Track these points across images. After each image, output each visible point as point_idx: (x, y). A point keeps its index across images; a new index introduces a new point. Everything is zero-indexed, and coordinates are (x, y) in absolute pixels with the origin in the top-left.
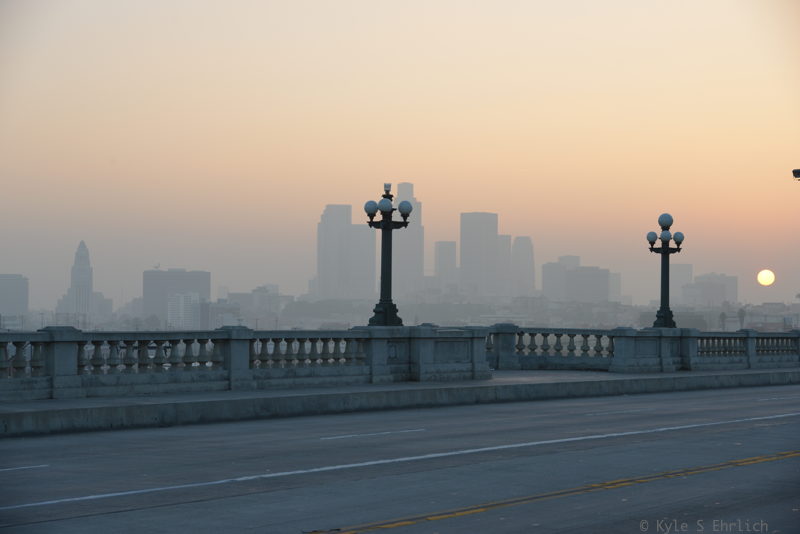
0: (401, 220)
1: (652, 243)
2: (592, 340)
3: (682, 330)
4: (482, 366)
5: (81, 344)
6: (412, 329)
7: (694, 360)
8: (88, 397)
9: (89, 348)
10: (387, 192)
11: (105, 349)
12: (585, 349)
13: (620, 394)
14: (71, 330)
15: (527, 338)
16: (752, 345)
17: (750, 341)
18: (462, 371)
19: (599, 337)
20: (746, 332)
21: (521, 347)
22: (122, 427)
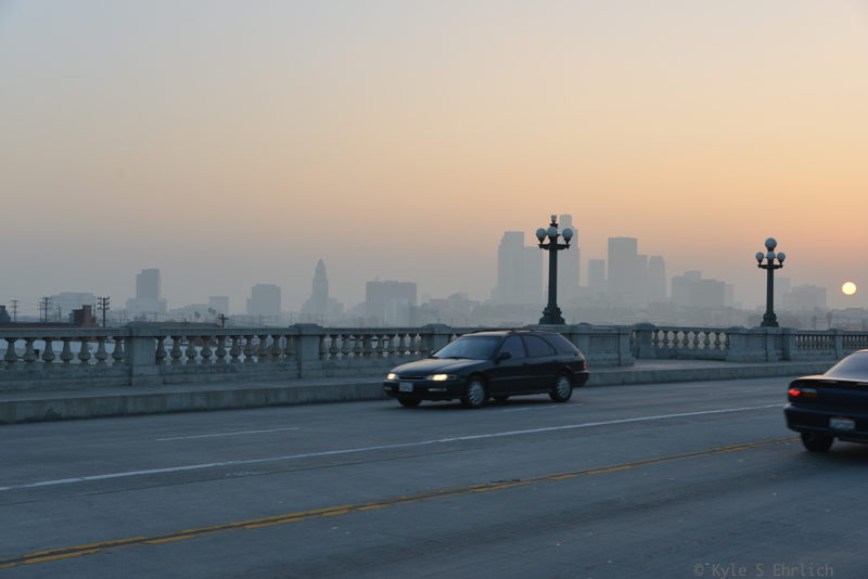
0: (565, 243)
1: (760, 261)
2: (712, 337)
3: (784, 329)
4: (627, 356)
5: (322, 337)
6: (572, 327)
7: (793, 352)
8: (327, 376)
9: (328, 340)
10: (554, 221)
11: (339, 341)
12: (707, 343)
13: (734, 378)
14: (315, 326)
15: (661, 335)
16: (839, 341)
17: (837, 338)
18: (610, 360)
19: (718, 334)
20: (835, 330)
21: (656, 341)
22: (352, 400)
